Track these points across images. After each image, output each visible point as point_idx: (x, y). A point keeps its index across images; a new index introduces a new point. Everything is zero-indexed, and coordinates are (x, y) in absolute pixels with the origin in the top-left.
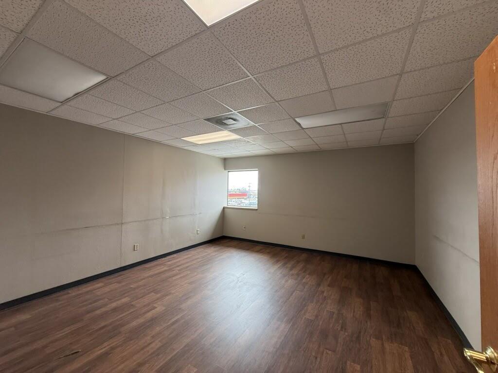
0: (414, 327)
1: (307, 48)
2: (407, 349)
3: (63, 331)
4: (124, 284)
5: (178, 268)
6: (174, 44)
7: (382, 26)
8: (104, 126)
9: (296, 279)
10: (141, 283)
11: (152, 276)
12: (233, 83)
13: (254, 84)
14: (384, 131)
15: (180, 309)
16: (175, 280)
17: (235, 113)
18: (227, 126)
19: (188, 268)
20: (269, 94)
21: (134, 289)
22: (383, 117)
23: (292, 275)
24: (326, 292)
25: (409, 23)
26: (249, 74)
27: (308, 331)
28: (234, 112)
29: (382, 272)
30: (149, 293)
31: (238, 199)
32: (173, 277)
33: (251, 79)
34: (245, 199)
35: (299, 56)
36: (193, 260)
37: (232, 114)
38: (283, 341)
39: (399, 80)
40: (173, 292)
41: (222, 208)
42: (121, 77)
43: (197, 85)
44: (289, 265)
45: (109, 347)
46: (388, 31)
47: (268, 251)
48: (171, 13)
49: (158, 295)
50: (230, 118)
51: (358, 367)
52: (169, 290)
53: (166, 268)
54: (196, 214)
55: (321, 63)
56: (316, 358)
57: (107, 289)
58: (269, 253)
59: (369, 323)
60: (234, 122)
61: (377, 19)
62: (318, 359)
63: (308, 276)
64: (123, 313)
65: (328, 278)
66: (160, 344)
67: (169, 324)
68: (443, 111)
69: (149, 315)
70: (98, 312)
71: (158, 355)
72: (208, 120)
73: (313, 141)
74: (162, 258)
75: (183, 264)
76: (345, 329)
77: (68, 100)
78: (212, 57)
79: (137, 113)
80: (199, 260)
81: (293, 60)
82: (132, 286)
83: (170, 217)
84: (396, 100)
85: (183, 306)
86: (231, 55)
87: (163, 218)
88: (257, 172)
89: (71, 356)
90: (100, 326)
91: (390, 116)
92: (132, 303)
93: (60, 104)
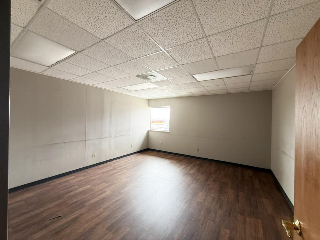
0: (266, 208)
1: (198, 33)
2: (260, 221)
3: (53, 203)
4: (86, 177)
5: (119, 168)
6: (115, 32)
7: (246, 18)
8: (74, 80)
9: (192, 177)
10: (97, 177)
11: (103, 173)
12: (153, 54)
13: (166, 55)
14: (252, 83)
15: (120, 193)
16: (118, 175)
17: (154, 73)
18: (150, 80)
19: (126, 168)
20: (175, 60)
21: (94, 180)
22: (250, 74)
23: (191, 174)
24: (211, 185)
25: (264, 16)
26: (162, 49)
27: (198, 208)
28: (154, 71)
29: (249, 173)
30: (102, 183)
31: (158, 124)
32: (116, 173)
33: (163, 52)
34: (163, 125)
35: (194, 38)
36: (128, 164)
37: (152, 73)
38: (182, 214)
39: (260, 51)
40: (116, 182)
41: (147, 131)
42: (84, 52)
43: (130, 56)
44: (189, 168)
45: (79, 214)
46: (250, 22)
47: (176, 158)
48: (113, 14)
49: (107, 184)
50: (151, 75)
51: (228, 232)
52: (114, 181)
53: (112, 168)
54: (131, 135)
55: (208, 42)
56: (202, 225)
57: (77, 180)
58: (176, 160)
59: (237, 205)
60: (154, 77)
61: (242, 15)
62: (204, 226)
63: (200, 175)
64: (86, 195)
65: (213, 176)
66: (108, 213)
67: (114, 201)
68: (290, 70)
69: (102, 196)
70: (72, 193)
71: (107, 219)
72: (137, 76)
73: (205, 88)
74: (110, 161)
75: (123, 166)
76: (222, 208)
77: (53, 65)
78: (139, 39)
79: (94, 73)
80: (132, 163)
81: (190, 40)
82: (92, 178)
83: (114, 137)
84: (258, 63)
85: (122, 191)
86: (150, 38)
87: (110, 137)
88: (169, 108)
89: (57, 218)
90: (74, 202)
91: (255, 73)
92: (93, 188)
93: (48, 68)
